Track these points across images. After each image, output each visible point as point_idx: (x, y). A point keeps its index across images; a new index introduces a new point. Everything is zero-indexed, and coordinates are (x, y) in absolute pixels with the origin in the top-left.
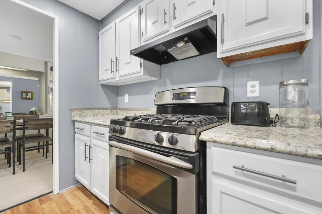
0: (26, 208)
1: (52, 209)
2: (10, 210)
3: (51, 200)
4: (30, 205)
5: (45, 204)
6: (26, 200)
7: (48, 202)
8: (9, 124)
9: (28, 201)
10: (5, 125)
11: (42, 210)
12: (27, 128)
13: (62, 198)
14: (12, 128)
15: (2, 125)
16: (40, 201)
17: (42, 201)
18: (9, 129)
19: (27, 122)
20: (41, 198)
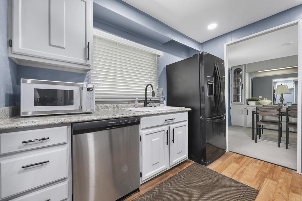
0: (272, 167)
1: (286, 178)
2: (263, 162)
3: (290, 173)
4: (275, 167)
5: (285, 173)
6: (275, 163)
7: (287, 174)
8: (276, 111)
9: (275, 164)
10: (273, 111)
11: (280, 173)
12: (290, 115)
13: (300, 178)
14: (278, 114)
15: (271, 111)
16: (282, 169)
17: (285, 170)
18: (276, 114)
19: (290, 110)
20: (285, 168)
